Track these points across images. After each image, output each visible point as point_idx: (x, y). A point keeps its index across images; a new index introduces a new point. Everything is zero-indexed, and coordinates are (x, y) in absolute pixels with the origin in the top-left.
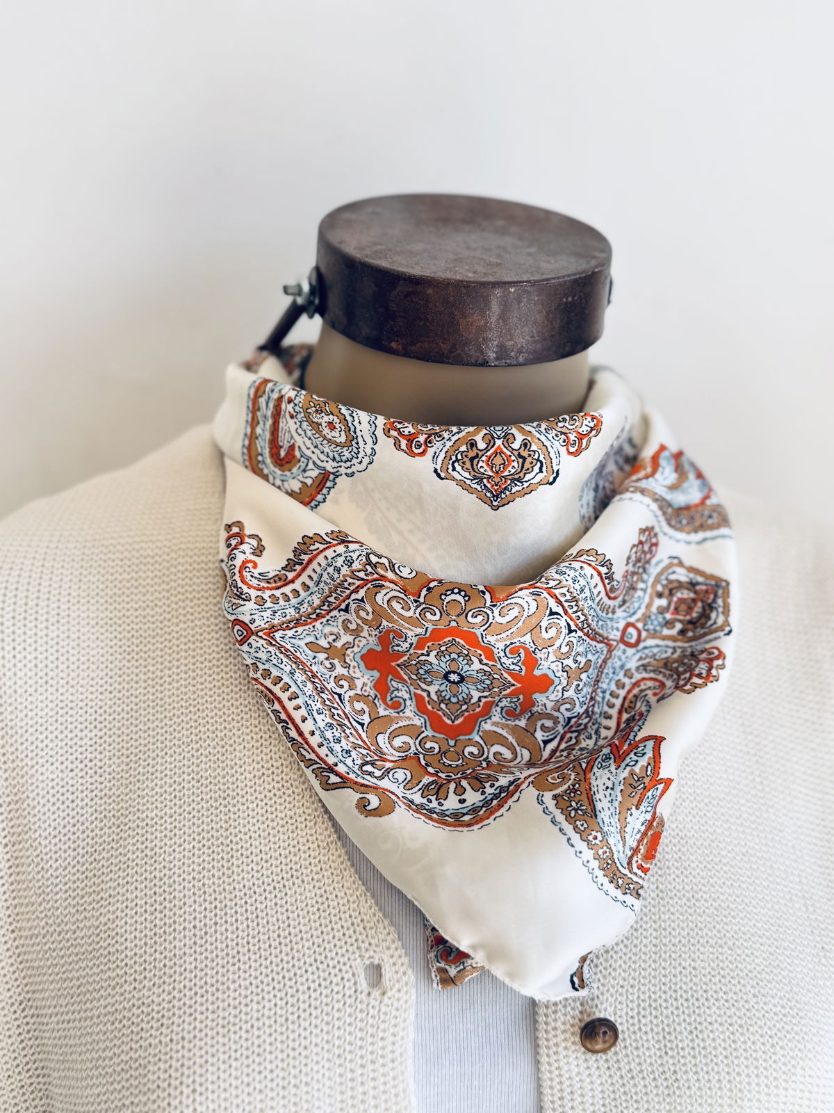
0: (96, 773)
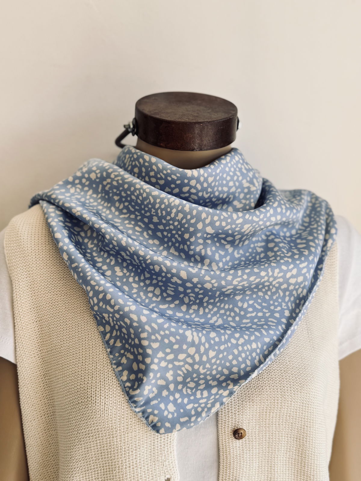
0: (65, 295)
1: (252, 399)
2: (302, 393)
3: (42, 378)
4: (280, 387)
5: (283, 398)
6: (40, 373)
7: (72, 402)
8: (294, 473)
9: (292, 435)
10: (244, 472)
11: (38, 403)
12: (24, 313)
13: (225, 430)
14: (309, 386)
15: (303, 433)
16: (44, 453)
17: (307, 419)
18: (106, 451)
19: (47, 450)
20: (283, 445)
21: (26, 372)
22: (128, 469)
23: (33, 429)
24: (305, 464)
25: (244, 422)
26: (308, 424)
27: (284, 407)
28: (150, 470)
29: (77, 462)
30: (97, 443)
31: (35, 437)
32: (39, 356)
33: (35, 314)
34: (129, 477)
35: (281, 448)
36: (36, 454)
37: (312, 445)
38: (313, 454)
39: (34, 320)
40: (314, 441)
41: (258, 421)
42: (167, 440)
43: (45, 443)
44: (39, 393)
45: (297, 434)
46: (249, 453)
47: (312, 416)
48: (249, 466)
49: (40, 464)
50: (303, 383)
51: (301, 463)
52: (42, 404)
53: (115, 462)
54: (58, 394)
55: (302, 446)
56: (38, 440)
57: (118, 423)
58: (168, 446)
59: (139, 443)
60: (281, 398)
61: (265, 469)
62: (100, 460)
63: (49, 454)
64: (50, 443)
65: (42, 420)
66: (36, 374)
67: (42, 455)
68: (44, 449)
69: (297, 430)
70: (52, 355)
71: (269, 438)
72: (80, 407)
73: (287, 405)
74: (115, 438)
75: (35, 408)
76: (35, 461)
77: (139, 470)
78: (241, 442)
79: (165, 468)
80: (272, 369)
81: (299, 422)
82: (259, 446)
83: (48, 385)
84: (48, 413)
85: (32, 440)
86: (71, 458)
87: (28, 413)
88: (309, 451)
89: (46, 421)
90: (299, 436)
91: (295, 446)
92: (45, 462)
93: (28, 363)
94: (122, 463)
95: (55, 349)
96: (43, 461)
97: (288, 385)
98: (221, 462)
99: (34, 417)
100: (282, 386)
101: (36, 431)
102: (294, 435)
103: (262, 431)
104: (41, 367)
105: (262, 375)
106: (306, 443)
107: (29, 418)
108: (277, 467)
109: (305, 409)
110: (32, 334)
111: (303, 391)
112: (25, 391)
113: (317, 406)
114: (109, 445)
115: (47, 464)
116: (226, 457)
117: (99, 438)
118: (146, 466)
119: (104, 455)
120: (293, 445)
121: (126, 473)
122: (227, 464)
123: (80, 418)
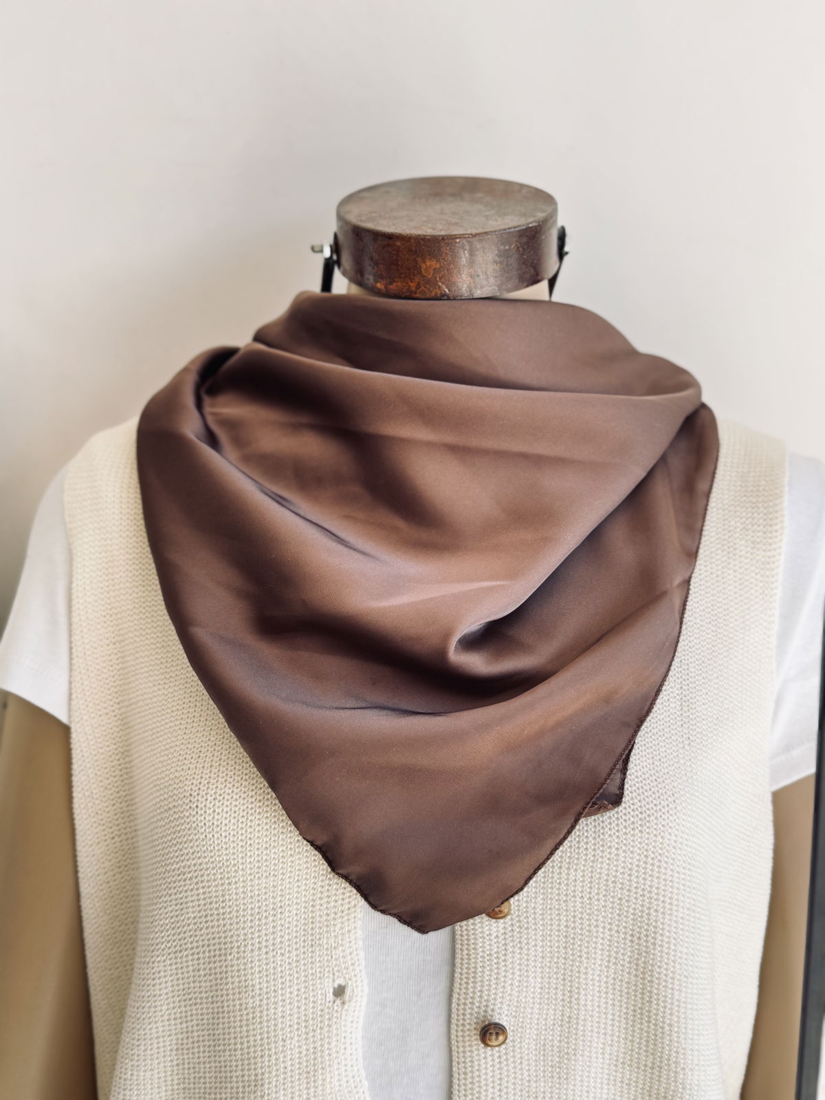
2: (645, 833)
5: (598, 839)
7: (158, 806)
8: (627, 1013)
9: (621, 927)
10: (506, 995)
11: (108, 809)
14: (664, 820)
15: (647, 924)
16: (116, 914)
18: (216, 912)
20: (600, 947)
24: (651, 997)
26: (658, 905)
27: (600, 860)
28: (303, 962)
29: (162, 932)
30: (198, 895)
34: (257, 970)
35: (595, 953)
37: (668, 954)
38: (671, 975)
40: (673, 947)
41: (542, 885)
42: (342, 905)
44: (110, 789)
45: (634, 925)
46: (520, 953)
48: (520, 981)
49: (107, 938)
50: (648, 812)
51: (643, 994)
52: (116, 811)
53: (232, 936)
55: (644, 954)
57: (240, 856)
58: (343, 917)
59: (281, 901)
60: (595, 838)
61: (556, 994)
62: (204, 930)
64: (127, 894)
65: (114, 847)
69: (632, 917)
71: (566, 926)
73: (608, 856)
77: (279, 959)
78: (503, 926)
79: (334, 963)
81: (636, 898)
82: (543, 941)
83: (129, 775)
84: (126, 831)
85: (92, 885)
86: (152, 922)
88: (660, 967)
89: (122, 848)
91: (629, 954)
92: (117, 935)
93: (92, 726)
94: (245, 940)
96: (113, 931)
98: (457, 965)
99: (98, 838)
101: (100, 867)
102: (625, 927)
104: (119, 735)
106: (654, 949)
107: (88, 838)
108: (586, 995)
109: (652, 870)
110: (104, 668)
111: (647, 830)
112: (81, 783)
113: (684, 868)
114: (221, 899)
116: (467, 954)
117: (203, 884)
118: (295, 953)
119: (212, 921)
120: (624, 949)
121: (252, 962)
122: (470, 972)
123: (171, 841)
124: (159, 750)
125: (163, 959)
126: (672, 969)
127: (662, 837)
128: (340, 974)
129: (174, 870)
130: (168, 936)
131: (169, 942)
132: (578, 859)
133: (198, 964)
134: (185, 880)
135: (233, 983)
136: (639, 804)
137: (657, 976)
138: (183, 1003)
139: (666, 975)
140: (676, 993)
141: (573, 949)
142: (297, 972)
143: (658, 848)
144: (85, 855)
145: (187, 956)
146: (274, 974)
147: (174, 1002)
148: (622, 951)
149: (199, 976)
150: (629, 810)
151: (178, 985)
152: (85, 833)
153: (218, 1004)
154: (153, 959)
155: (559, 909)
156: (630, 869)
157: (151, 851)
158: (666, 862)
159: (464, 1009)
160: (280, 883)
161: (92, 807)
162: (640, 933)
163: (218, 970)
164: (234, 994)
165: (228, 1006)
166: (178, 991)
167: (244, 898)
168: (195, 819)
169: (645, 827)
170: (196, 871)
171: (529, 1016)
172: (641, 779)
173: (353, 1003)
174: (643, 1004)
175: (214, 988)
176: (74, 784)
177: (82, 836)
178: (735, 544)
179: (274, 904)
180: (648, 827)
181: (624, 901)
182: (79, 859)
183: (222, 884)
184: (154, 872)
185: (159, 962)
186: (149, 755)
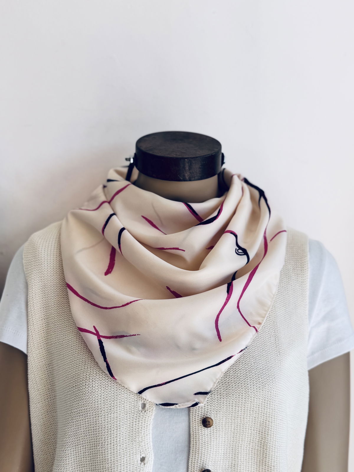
1: (220, 392)
2: (264, 391)
3: (47, 367)
4: (245, 384)
5: (246, 394)
6: (45, 363)
7: (68, 386)
8: (257, 462)
9: (255, 428)
10: (211, 457)
11: (43, 388)
12: (36, 311)
13: (195, 418)
14: (271, 385)
15: (265, 427)
16: (46, 432)
17: (269, 415)
18: (93, 429)
19: (49, 429)
20: (247, 436)
21: (34, 361)
22: (110, 446)
23: (37, 411)
25: (213, 413)
26: (269, 419)
27: (247, 402)
28: (128, 449)
29: (70, 437)
30: (85, 422)
31: (39, 417)
32: (45, 348)
33: (44, 312)
34: (110, 452)
35: (245, 439)
36: (39, 432)
37: (273, 438)
38: (274, 446)
39: (43, 317)
40: (275, 435)
41: (225, 413)
42: (144, 424)
43: (47, 423)
44: (43, 380)
45: (260, 427)
46: (216, 441)
47: (274, 413)
48: (216, 452)
49: (42, 442)
50: (265, 383)
51: (263, 454)
52: (46, 389)
53: (99, 439)
54: (59, 380)
55: (264, 438)
56: (41, 421)
57: (103, 405)
58: (144, 429)
59: (119, 423)
60: (245, 394)
61: (229, 455)
62: (88, 436)
63: (50, 433)
64: (51, 423)
65: (45, 403)
66: (42, 363)
67: (44, 434)
68: (46, 428)
69: (259, 424)
70: (55, 347)
71: (234, 429)
72: (74, 390)
73: (250, 401)
74: (100, 418)
75: (40, 393)
76: (38, 439)
77: (119, 447)
78: (210, 430)
79: (141, 448)
80: (238, 368)
81: (261, 417)
83: (51, 373)
84: (51, 397)
85: (36, 420)
86: (65, 434)
87: (34, 396)
88: (270, 443)
89: (48, 404)
90: (262, 429)
91: (258, 438)
92: (46, 440)
93: (36, 354)
94: (104, 440)
95: (59, 343)
96: (45, 439)
97: (252, 383)
98: (191, 447)
99: (39, 400)
100: (246, 383)
101: (40, 412)
102: (257, 428)
103: (228, 423)
104: (46, 357)
105: (229, 373)
106: (268, 436)
107: (35, 401)
108: (241, 455)
109: (267, 405)
110: (41, 329)
111: (265, 390)
112: (32, 378)
113: (279, 404)
114: (95, 423)
115: (48, 442)
116: (195, 443)
117: (88, 417)
118: (125, 445)
119: (91, 432)
120: (256, 437)
121: (107, 449)
122: (197, 449)
123: (74, 400)
124: (67, 363)
125: (70, 449)
126: (274, 444)
127: (271, 392)
128: (143, 452)
129: (75, 412)
130: (72, 439)
131: (72, 442)
132: (239, 402)
133: (85, 450)
134: (80, 416)
135: (100, 458)
136: (261, 380)
137: (269, 447)
138: (78, 467)
139: (272, 447)
140: (276, 453)
141: (236, 438)
142: (126, 453)
143: (269, 397)
144: (33, 407)
145: (80, 447)
146: (117, 454)
147: (74, 466)
148: (255, 438)
149: (86, 455)
150: (258, 382)
151: (76, 459)
152: (33, 398)
153: (94, 467)
154: (66, 449)
155: (231, 423)
156: (259, 405)
157: (64, 404)
158: (272, 402)
159: (194, 465)
160: (119, 416)
161: (36, 388)
162: (262, 430)
163: (94, 452)
164: (100, 462)
165: (98, 467)
166: (76, 461)
167: (104, 423)
168: (85, 390)
169: (264, 389)
170: (84, 412)
171: (219, 465)
172: (262, 369)
173: (148, 464)
174: (263, 458)
175: (92, 460)
176: (29, 378)
177: (32, 400)
178: (291, 275)
179: (117, 424)
180: (265, 389)
181: (256, 418)
182: (31, 409)
183: (96, 417)
184: (66, 413)
185: (68, 450)
186: (62, 365)
